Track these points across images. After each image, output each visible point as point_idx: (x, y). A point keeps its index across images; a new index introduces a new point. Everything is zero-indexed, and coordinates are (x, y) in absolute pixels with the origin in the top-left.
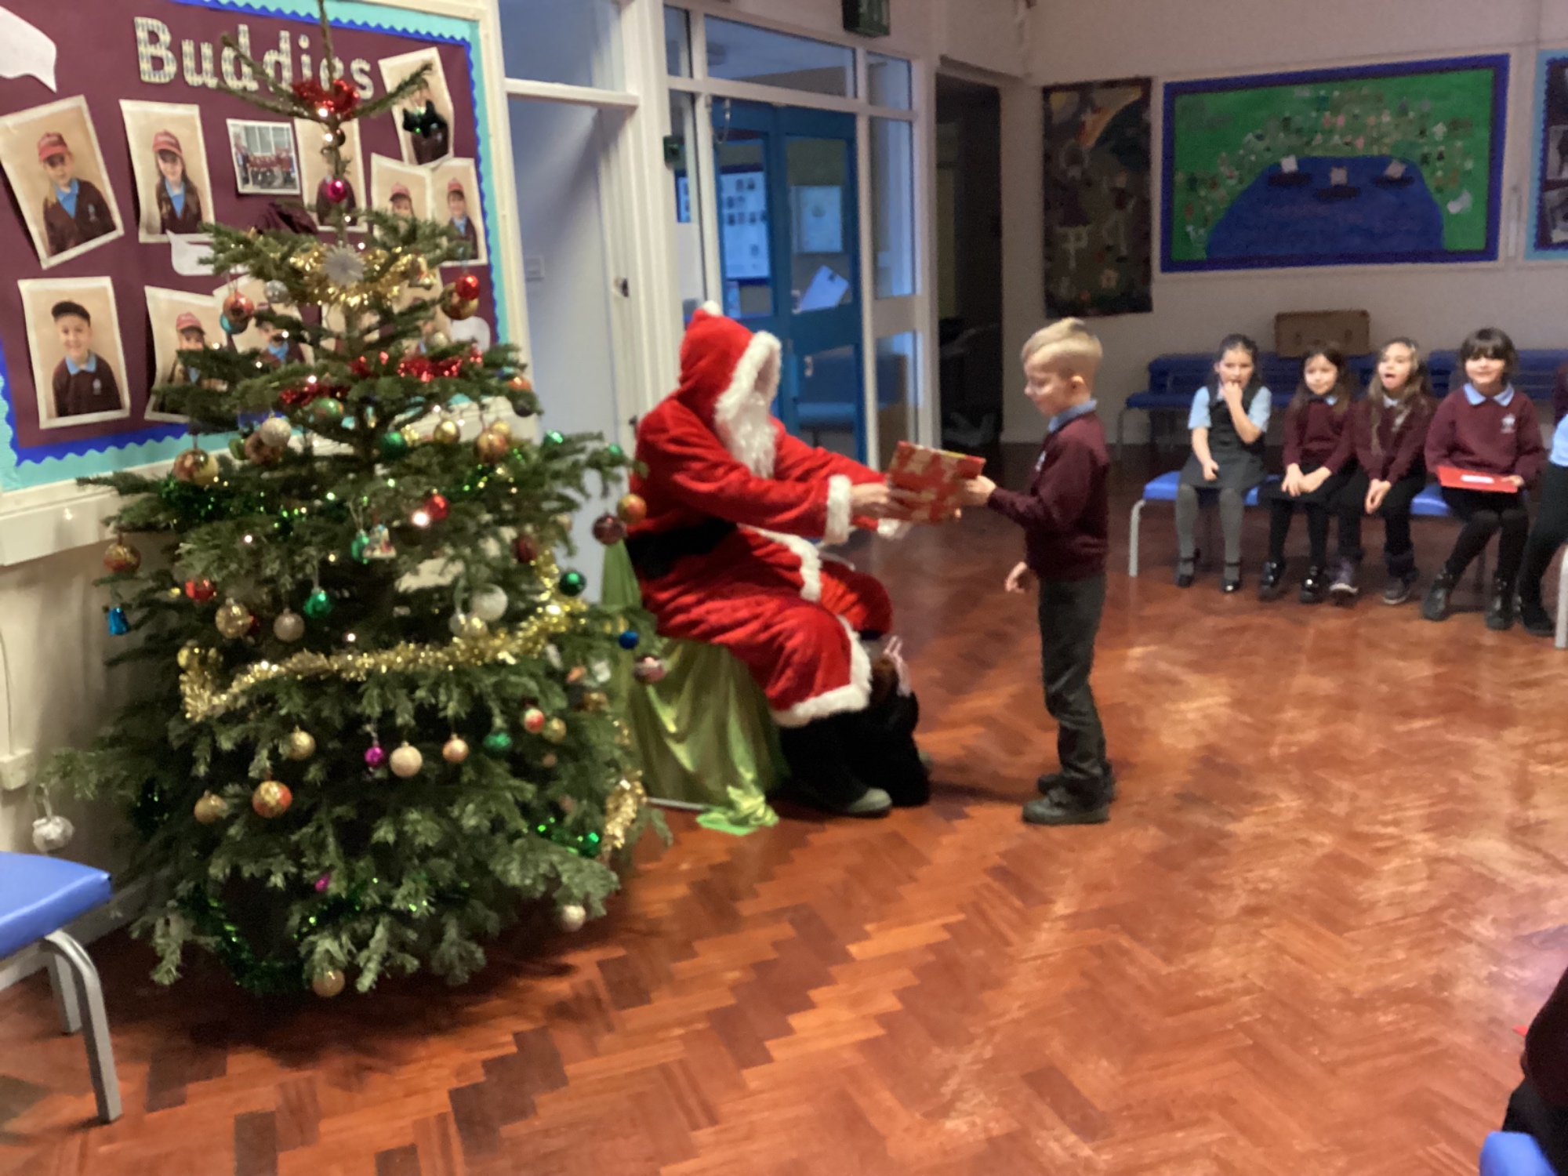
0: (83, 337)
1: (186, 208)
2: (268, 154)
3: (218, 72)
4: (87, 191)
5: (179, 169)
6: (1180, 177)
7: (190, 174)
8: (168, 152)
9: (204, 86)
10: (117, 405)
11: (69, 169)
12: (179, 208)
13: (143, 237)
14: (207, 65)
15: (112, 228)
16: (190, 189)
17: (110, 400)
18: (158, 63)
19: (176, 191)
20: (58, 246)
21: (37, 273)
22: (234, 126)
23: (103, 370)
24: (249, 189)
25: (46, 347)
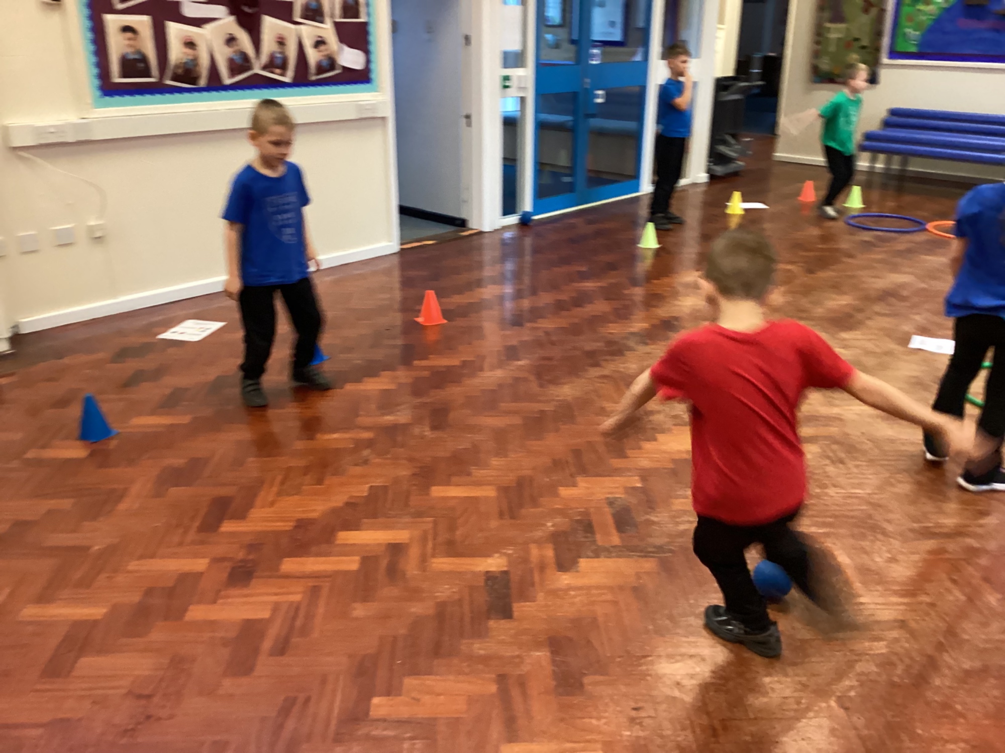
0: (135, 43)
10: (151, 76)
17: (147, 73)
21: (113, 11)
25: (117, 45)
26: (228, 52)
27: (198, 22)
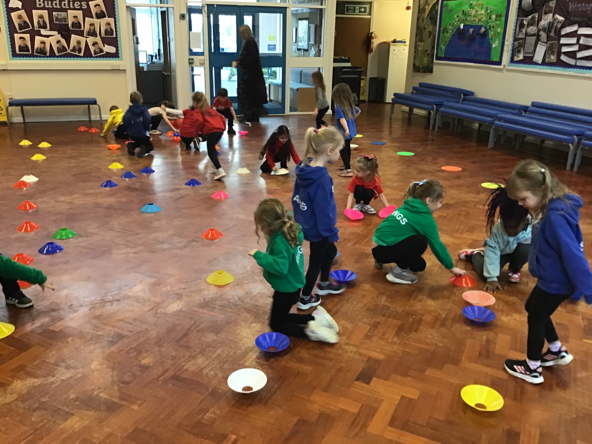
0: (24, 42)
1: (43, 25)
2: (61, 17)
3: (52, 5)
4: (25, 22)
5: (42, 19)
6: (442, 28)
7: (45, 20)
8: (41, 17)
9: (49, 7)
10: (29, 52)
11: (22, 19)
12: (42, 25)
13: (36, 29)
14: (50, 4)
15: (30, 27)
16: (44, 22)
17: (28, 51)
18: (40, 5)
19: (41, 23)
20: (20, 29)
21: (17, 33)
22: (54, 13)
23: (27, 46)
24: (57, 22)
25: (18, 43)
26: (58, 45)
27: (48, 36)
